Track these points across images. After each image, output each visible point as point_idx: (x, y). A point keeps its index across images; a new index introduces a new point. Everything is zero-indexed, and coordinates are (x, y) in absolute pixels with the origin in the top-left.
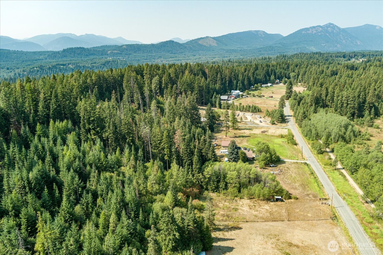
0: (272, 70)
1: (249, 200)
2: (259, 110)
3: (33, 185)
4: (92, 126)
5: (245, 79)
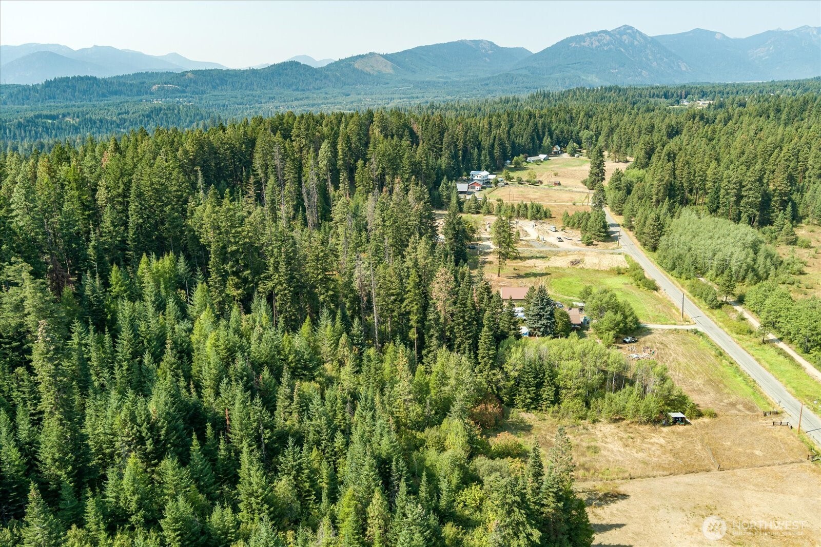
0: (544, 125)
1: (613, 426)
2: (545, 213)
3: (163, 432)
4: (232, 267)
5: (496, 146)
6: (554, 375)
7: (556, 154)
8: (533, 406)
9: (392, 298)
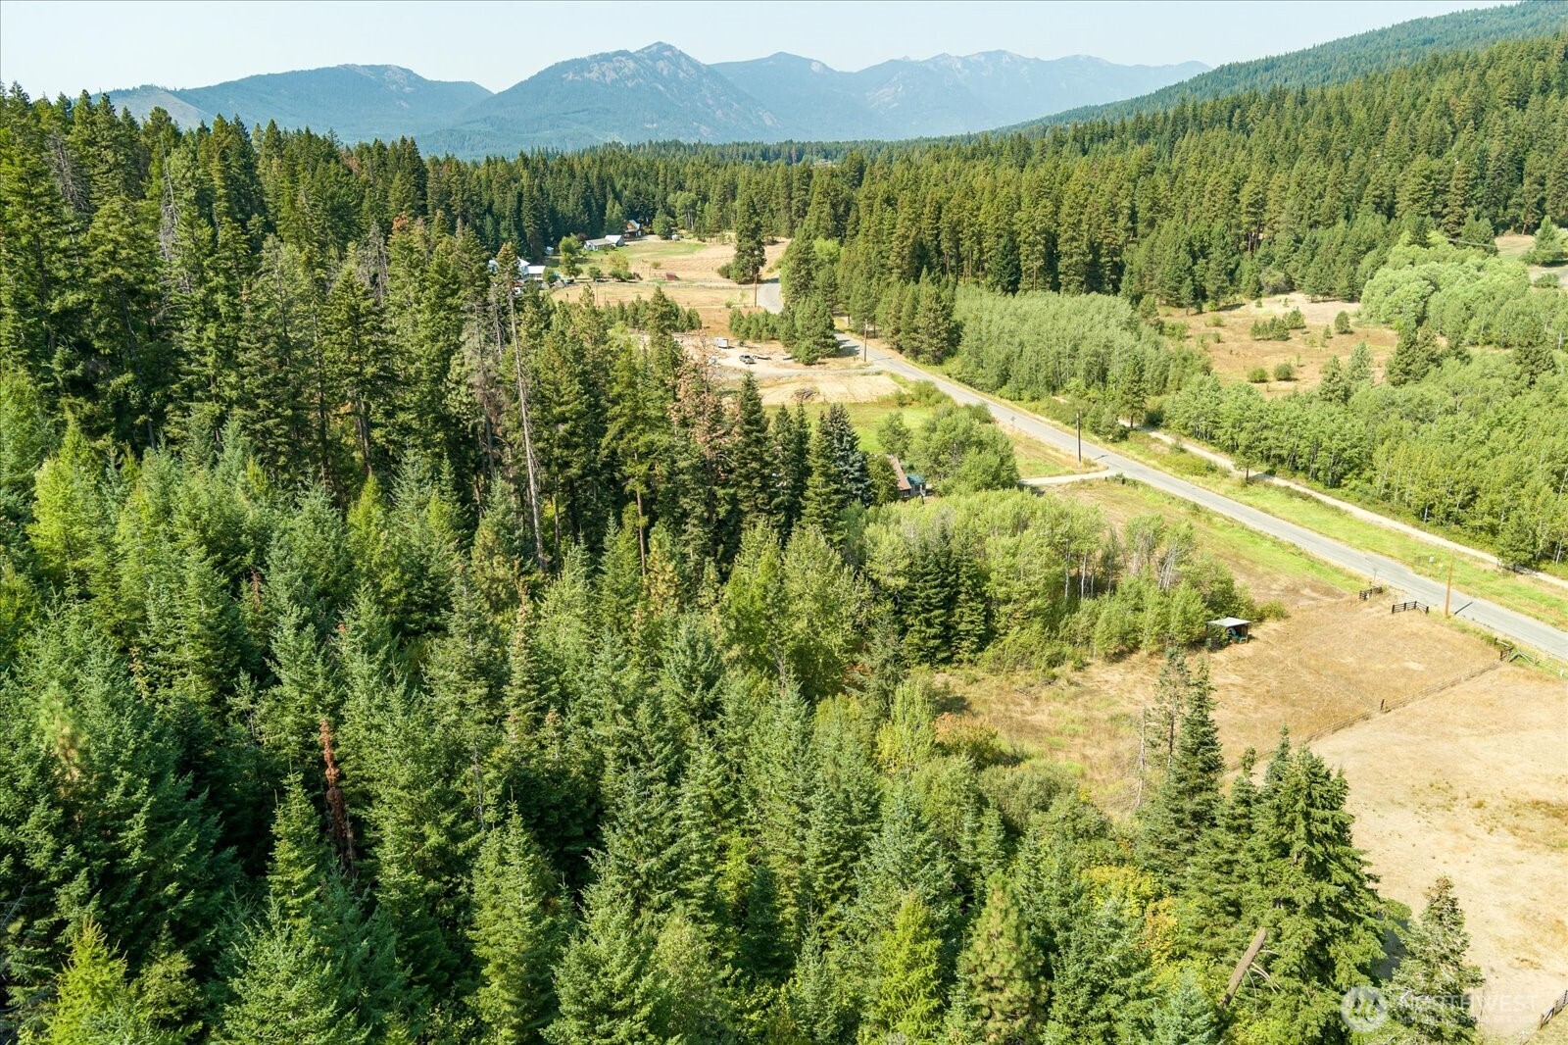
6: (980, 577)
7: (633, 236)
8: (940, 656)
9: (562, 428)
